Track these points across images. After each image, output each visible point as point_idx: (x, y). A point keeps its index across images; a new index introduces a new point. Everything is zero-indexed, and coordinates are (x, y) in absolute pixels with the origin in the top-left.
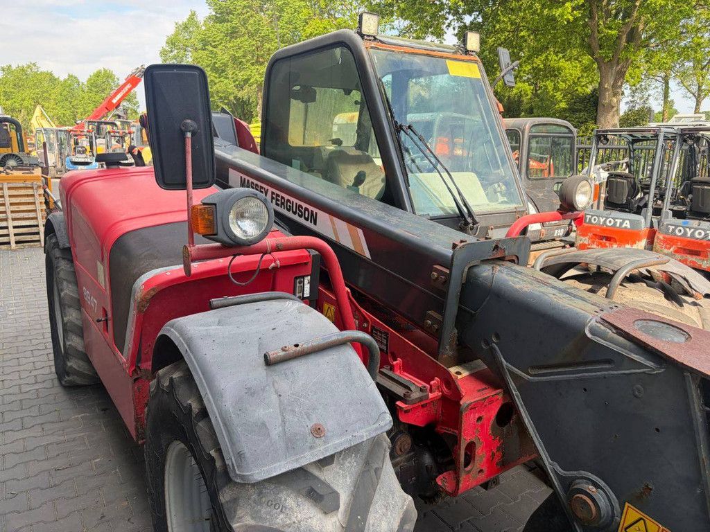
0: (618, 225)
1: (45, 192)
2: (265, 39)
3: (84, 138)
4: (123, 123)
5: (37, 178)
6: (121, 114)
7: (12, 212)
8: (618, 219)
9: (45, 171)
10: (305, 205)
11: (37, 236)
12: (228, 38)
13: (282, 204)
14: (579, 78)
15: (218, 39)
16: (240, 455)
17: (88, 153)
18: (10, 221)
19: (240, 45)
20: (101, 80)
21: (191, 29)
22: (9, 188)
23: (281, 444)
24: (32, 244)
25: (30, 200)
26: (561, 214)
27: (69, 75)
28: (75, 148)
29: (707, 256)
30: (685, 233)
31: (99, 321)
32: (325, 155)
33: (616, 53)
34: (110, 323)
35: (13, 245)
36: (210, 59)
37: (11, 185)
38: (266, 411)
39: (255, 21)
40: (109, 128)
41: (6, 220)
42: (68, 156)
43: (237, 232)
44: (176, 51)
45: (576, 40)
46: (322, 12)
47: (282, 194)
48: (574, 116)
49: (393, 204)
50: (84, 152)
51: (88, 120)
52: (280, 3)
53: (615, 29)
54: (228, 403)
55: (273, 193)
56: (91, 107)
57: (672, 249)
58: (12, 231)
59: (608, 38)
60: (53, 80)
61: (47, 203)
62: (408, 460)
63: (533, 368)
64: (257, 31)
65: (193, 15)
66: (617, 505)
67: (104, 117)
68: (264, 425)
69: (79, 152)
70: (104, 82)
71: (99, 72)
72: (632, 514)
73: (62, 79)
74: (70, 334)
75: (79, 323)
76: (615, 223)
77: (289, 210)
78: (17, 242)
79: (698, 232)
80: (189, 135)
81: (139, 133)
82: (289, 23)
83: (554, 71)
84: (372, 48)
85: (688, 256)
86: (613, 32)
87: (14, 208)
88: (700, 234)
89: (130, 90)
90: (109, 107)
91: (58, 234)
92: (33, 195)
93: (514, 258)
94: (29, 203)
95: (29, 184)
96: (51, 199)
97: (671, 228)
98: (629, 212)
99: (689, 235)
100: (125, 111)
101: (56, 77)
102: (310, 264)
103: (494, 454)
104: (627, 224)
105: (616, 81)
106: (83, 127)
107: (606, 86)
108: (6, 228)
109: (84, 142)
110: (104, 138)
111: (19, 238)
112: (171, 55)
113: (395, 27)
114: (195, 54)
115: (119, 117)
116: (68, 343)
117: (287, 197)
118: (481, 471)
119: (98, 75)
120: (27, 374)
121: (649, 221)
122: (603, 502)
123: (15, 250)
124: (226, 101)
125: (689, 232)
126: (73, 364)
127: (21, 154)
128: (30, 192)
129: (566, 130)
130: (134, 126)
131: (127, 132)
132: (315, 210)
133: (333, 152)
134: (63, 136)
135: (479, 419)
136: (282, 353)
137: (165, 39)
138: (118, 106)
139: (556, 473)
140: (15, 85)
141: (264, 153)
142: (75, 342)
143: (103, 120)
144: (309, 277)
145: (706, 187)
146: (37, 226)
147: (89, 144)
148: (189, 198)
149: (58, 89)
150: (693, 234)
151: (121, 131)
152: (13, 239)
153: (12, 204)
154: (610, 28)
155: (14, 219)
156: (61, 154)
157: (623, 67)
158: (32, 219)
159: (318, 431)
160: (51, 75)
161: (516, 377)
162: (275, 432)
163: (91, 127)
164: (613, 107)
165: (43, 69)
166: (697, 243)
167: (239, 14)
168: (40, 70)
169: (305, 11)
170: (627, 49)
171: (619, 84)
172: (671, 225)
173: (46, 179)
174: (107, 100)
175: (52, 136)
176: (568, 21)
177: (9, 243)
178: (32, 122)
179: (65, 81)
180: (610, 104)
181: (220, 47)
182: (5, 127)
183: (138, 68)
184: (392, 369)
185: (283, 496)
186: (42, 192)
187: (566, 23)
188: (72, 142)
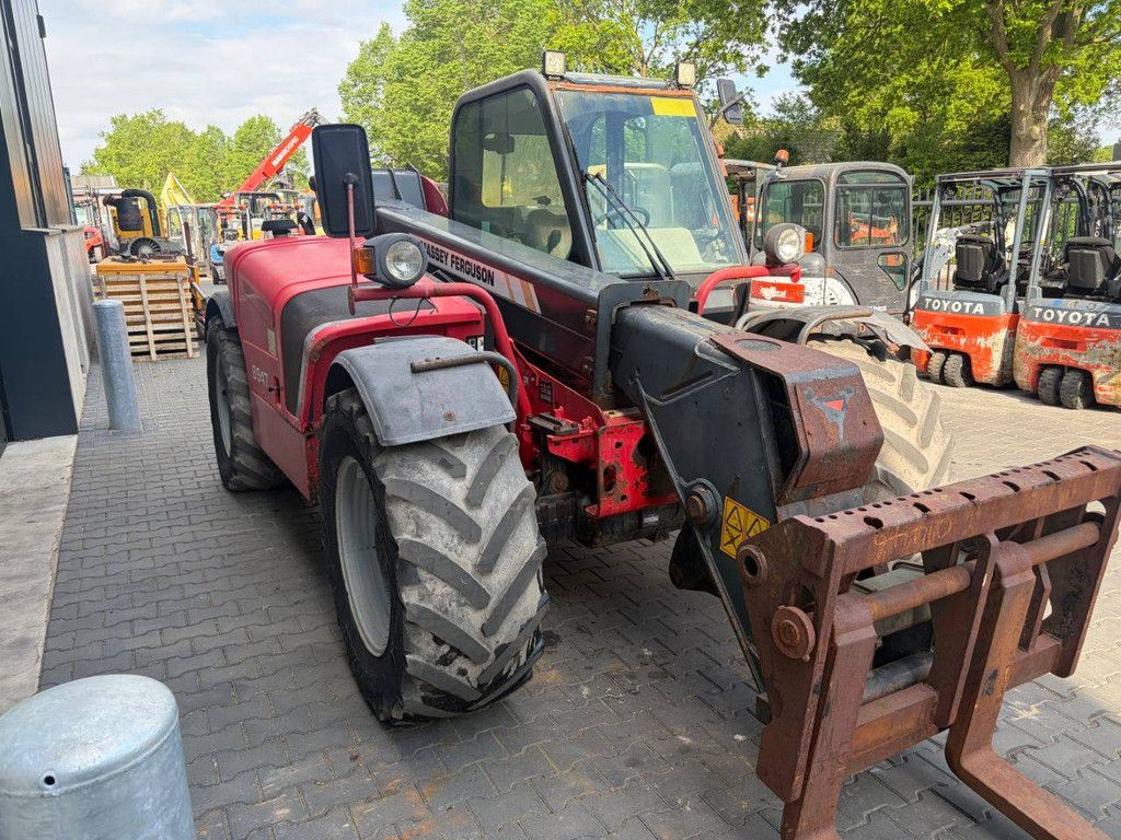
0: (967, 311)
1: (192, 285)
2: (489, 60)
3: (234, 218)
4: (287, 194)
5: (181, 268)
6: (285, 181)
7: (152, 312)
8: (967, 301)
9: (190, 259)
10: (482, 266)
11: (183, 344)
12: (435, 62)
13: (462, 267)
14: (996, 96)
15: (420, 64)
16: (387, 428)
17: (240, 238)
18: (149, 325)
19: (454, 71)
20: (255, 133)
21: (383, 51)
22: (147, 281)
23: (419, 423)
24: (177, 354)
25: (173, 296)
26: (768, 268)
27: (209, 127)
28: (223, 233)
29: (1084, 349)
30: (1056, 317)
31: (271, 390)
32: (524, 215)
33: (1034, 56)
34: (282, 393)
35: (154, 355)
36: (408, 94)
37: (149, 277)
38: (410, 401)
39: (473, 35)
40: (268, 202)
41: (144, 323)
42: (213, 244)
43: (395, 274)
44: (362, 84)
45: (969, 37)
46: (578, 13)
47: (461, 256)
48: (973, 158)
49: (579, 262)
50: (235, 237)
51: (239, 192)
52: (511, 5)
53: (1031, 18)
54: (380, 396)
55: (453, 256)
56: (242, 173)
57: (1038, 342)
58: (152, 338)
59: (1021, 32)
60: (186, 135)
61: (194, 300)
62: (565, 499)
63: (665, 393)
64: (477, 49)
65: (386, 29)
66: (720, 501)
67: (260, 186)
68: (407, 410)
69: (229, 238)
70: (259, 136)
71: (252, 121)
72: (730, 505)
73: (198, 134)
74: (238, 424)
75: (247, 412)
76: (964, 307)
77: (468, 273)
78: (158, 352)
79: (1073, 314)
80: (351, 186)
81: (310, 207)
82: (526, 33)
83: (943, 87)
84: (559, 89)
85: (1060, 350)
86: (1028, 23)
87: (154, 307)
88: (1075, 317)
89: (296, 146)
90: (268, 171)
91: (224, 314)
92: (177, 291)
93: (670, 302)
94: (171, 301)
95: (171, 275)
96: (199, 296)
97: (1038, 310)
98: (988, 292)
99: (1061, 320)
100: (290, 176)
101: (190, 130)
102: (483, 322)
103: (637, 483)
104: (980, 309)
105: (1038, 100)
106: (233, 202)
107: (1022, 108)
108: (145, 333)
109: (235, 224)
110: (262, 217)
111: (160, 346)
112: (355, 91)
113: (690, 30)
114: (390, 88)
115: (282, 185)
116: (236, 435)
117: (466, 259)
118: (624, 498)
119: (250, 125)
120: (189, 481)
121: (1011, 304)
122: (709, 501)
123: (156, 363)
124: (435, 156)
125: (1061, 315)
126: (242, 459)
127: (156, 240)
128: (173, 286)
129: (896, 179)
130: (302, 197)
131: (293, 205)
132: (492, 269)
133: (534, 212)
134: (206, 216)
135: (618, 445)
136: (424, 363)
137: (346, 68)
138: (279, 171)
139: (681, 486)
140: (132, 144)
141: (452, 216)
142: (243, 433)
143: (259, 191)
144: (482, 338)
145: (1086, 251)
146: (182, 331)
147: (241, 227)
148: (352, 244)
149: (194, 150)
150: (1066, 317)
151: (285, 206)
152: (153, 348)
153: (151, 302)
154: (1024, 17)
155: (154, 322)
156: (203, 241)
157: (1049, 77)
158: (177, 321)
159: (449, 417)
160: (183, 127)
161: (652, 405)
162: (415, 415)
163: (243, 201)
164: (1036, 141)
165: (171, 119)
166: (1072, 330)
167: (449, 26)
168: (167, 121)
169: (550, 13)
170: (1052, 48)
171: (1044, 103)
172: (1038, 307)
173: (192, 269)
174: (264, 163)
175: (190, 216)
176: (945, 11)
177: (148, 353)
178: (161, 196)
179: (204, 135)
180: (1029, 136)
181: (422, 76)
182: (134, 203)
183: (307, 113)
184: (553, 414)
185: (421, 463)
186: (188, 286)
187: (941, 15)
188: (219, 223)
